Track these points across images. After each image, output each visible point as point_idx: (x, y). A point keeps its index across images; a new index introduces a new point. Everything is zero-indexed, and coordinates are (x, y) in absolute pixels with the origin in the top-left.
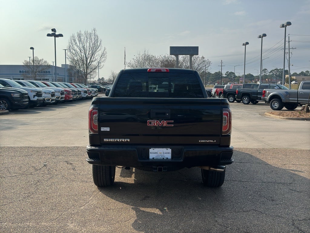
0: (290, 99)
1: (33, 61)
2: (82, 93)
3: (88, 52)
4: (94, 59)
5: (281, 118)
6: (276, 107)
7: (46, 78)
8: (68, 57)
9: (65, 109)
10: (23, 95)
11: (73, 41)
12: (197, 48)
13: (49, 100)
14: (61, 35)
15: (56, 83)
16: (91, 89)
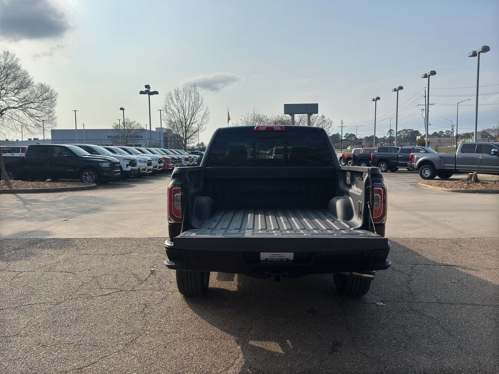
0: (445, 165)
1: (124, 124)
2: (183, 161)
3: (187, 112)
4: (195, 121)
5: (445, 191)
6: (427, 175)
7: (139, 144)
8: (164, 119)
9: (165, 181)
10: (113, 165)
11: (169, 99)
12: (316, 105)
13: (145, 170)
14: (156, 93)
15: (152, 149)
16: (192, 156)
